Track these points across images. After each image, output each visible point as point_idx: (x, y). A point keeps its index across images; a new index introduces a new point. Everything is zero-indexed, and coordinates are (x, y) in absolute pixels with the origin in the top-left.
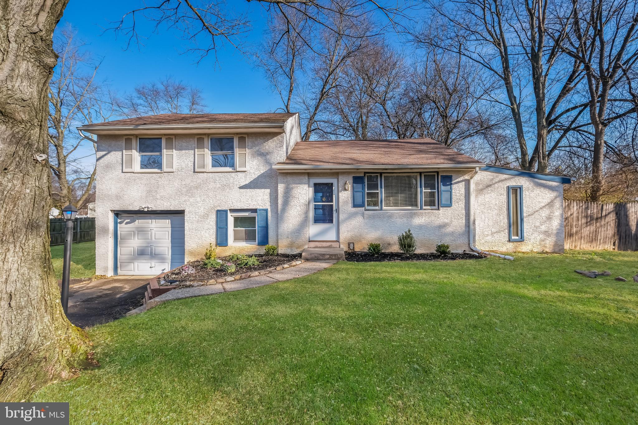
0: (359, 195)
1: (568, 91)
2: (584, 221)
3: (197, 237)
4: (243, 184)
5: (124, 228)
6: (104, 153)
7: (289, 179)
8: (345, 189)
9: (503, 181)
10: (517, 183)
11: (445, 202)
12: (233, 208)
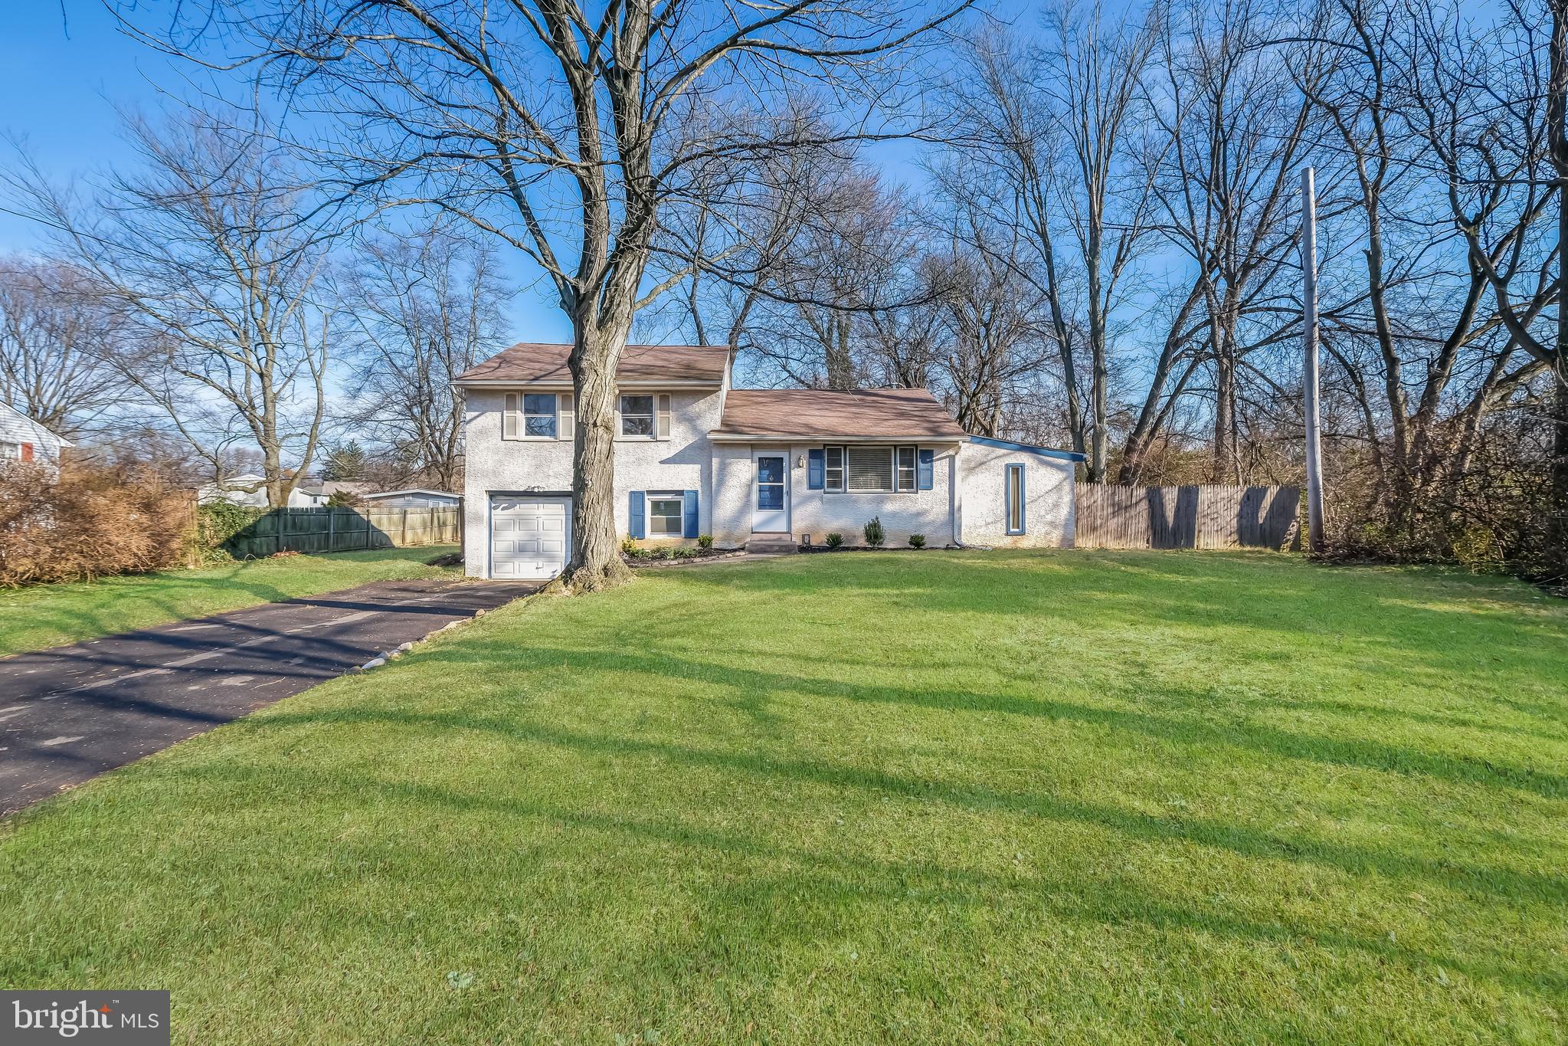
0: (816, 474)
2: (1110, 510)
4: (665, 458)
5: (500, 515)
6: (476, 414)
7: (727, 451)
8: (799, 466)
9: (1000, 458)
10: (1019, 460)
11: (926, 484)
12: (651, 489)
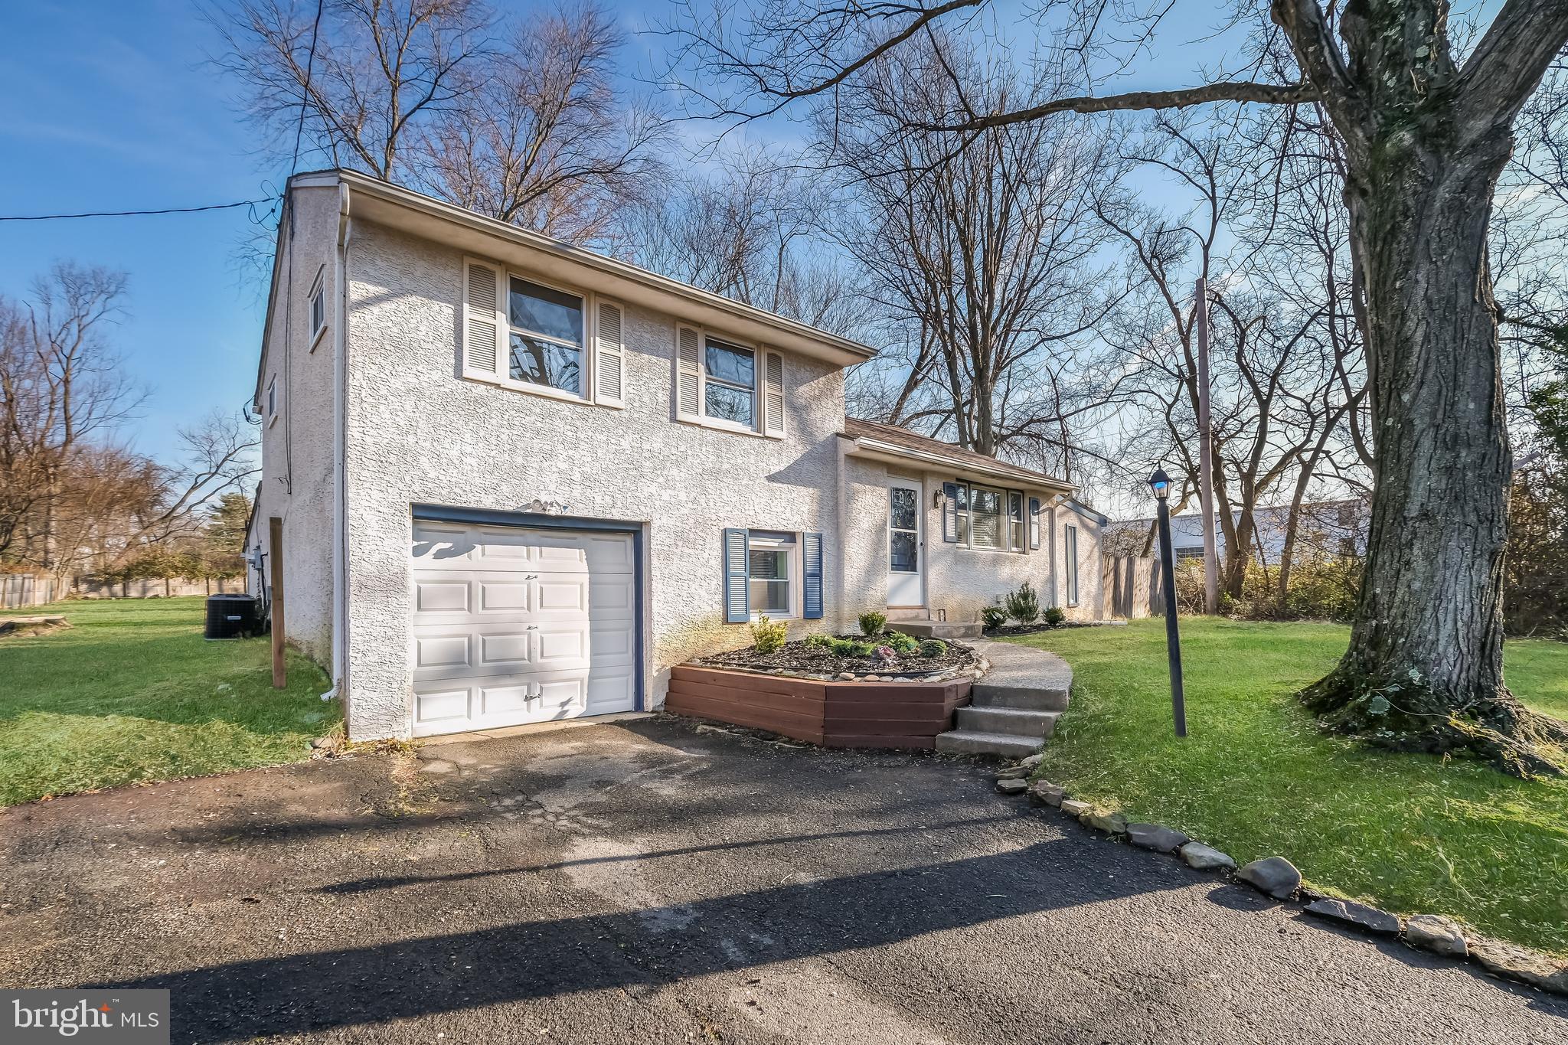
0: (950, 520)
1: (916, 384)
3: (680, 599)
4: (775, 469)
6: (381, 290)
8: (936, 506)
9: (1061, 515)
10: (1072, 520)
11: (1035, 541)
12: (755, 526)
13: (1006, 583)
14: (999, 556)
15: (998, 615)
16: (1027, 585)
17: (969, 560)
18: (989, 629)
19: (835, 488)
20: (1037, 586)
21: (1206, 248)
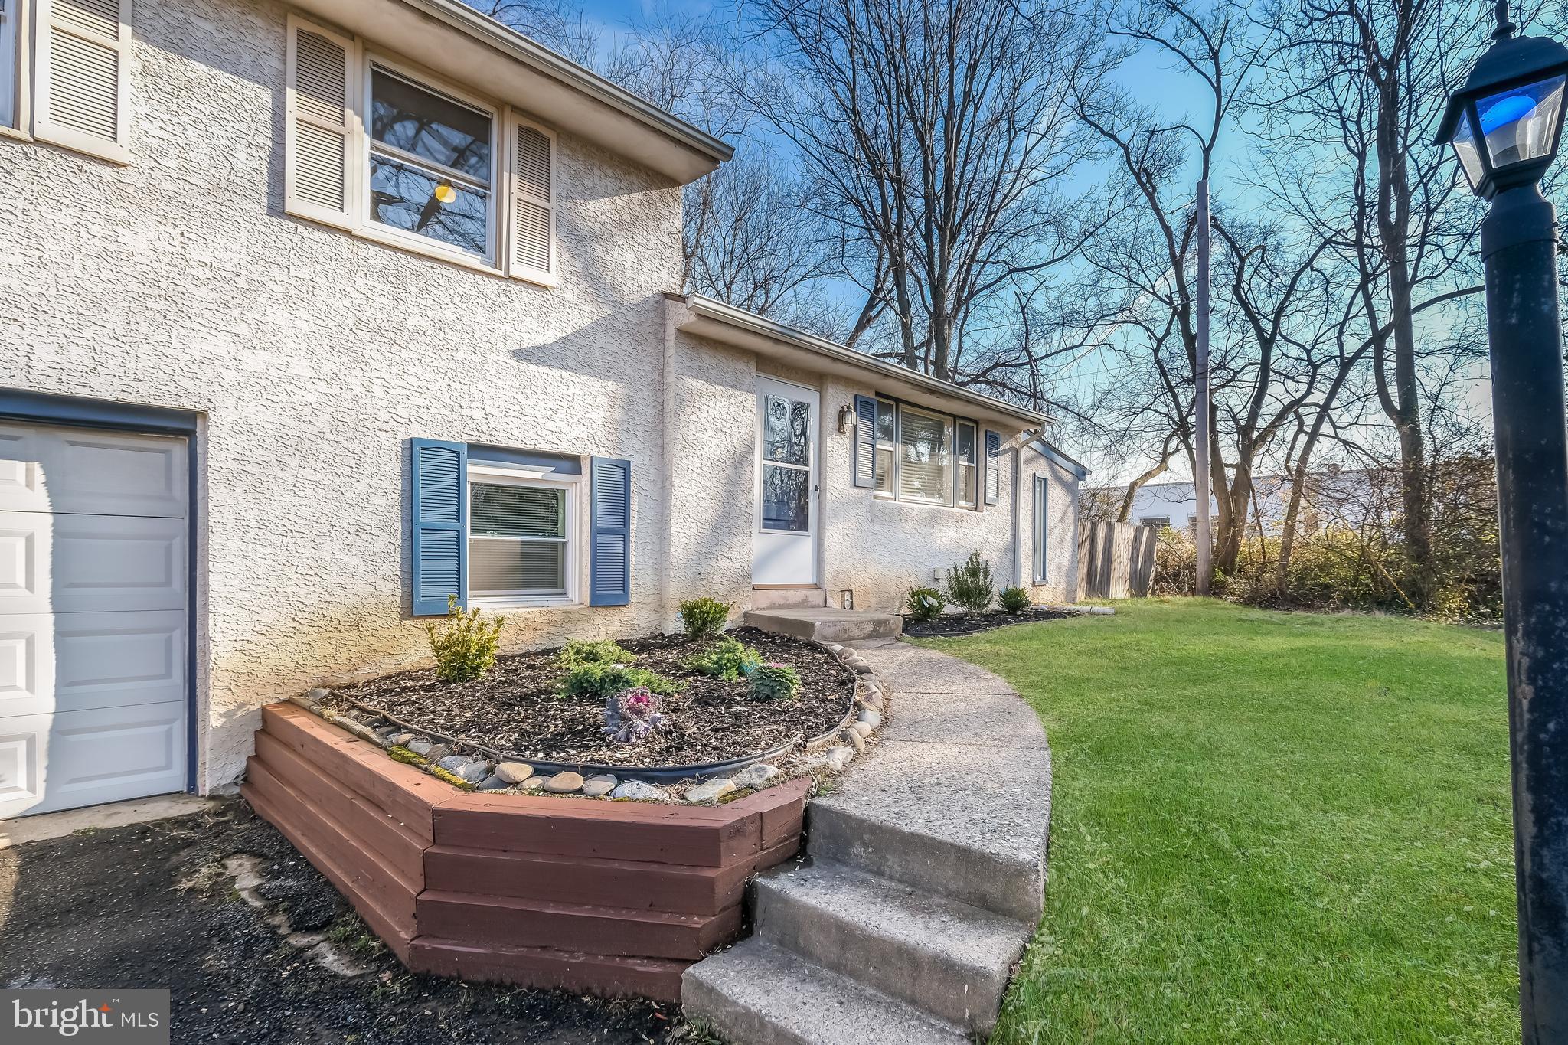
0: (864, 453)
3: (289, 570)
4: (533, 340)
7: (707, 360)
8: (841, 429)
9: (1028, 461)
10: (1042, 469)
11: (991, 494)
12: (485, 439)
13: (948, 552)
14: (939, 511)
15: (931, 600)
16: (977, 554)
17: (892, 517)
18: (918, 621)
19: (660, 385)
20: (992, 557)
21: (1207, 151)
